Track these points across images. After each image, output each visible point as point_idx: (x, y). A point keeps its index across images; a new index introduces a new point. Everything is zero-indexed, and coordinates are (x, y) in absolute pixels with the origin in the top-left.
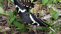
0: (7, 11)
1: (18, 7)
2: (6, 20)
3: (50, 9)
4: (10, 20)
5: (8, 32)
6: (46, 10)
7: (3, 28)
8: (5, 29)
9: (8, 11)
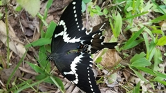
0: (51, 17)
1: (65, 27)
2: (33, 31)
3: (135, 85)
4: (40, 37)
5: (16, 56)
6: (125, 81)
7: (14, 41)
8: (17, 47)
9: (54, 19)
